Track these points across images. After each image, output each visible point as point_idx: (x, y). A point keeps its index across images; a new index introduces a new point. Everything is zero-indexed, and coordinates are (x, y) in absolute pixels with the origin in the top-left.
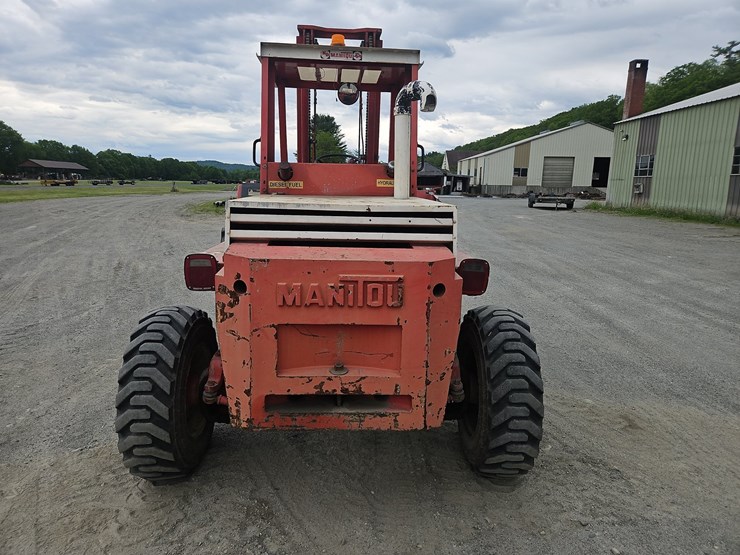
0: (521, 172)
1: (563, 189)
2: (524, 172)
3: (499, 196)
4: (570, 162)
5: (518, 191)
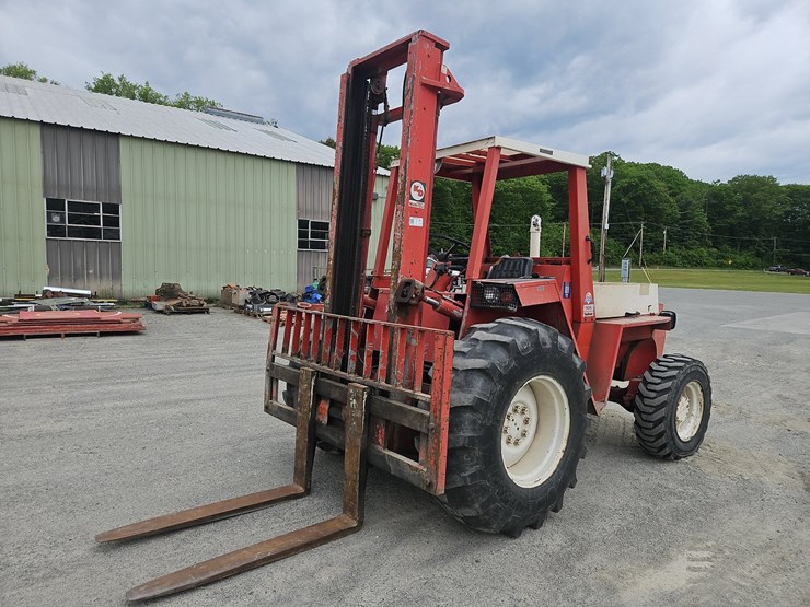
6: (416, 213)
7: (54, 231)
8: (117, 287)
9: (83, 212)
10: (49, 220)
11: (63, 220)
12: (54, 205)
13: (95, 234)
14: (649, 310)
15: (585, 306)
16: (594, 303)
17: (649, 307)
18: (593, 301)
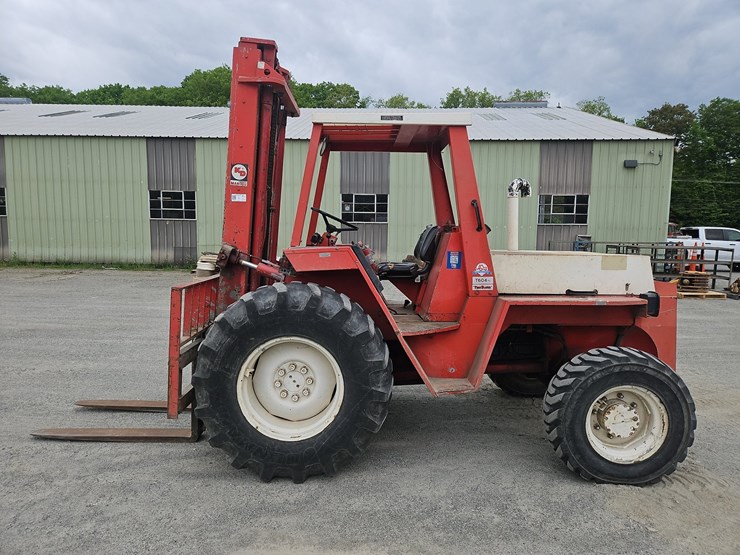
6: (239, 190)
9: (364, 202)
10: (343, 209)
14: (627, 289)
15: (474, 278)
16: (493, 275)
17: (627, 285)
18: (491, 273)
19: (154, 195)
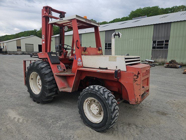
0: (19, 48)
1: (32, 52)
2: (20, 48)
3: (14, 54)
4: (32, 45)
5: (19, 53)
6: (43, 41)
7: (154, 48)
8: (166, 61)
9: (160, 43)
10: (153, 45)
11: (156, 45)
12: (154, 42)
13: (162, 48)
14: (116, 68)
15: (78, 62)
16: (82, 61)
17: (117, 67)
18: (81, 61)
19: (106, 44)
